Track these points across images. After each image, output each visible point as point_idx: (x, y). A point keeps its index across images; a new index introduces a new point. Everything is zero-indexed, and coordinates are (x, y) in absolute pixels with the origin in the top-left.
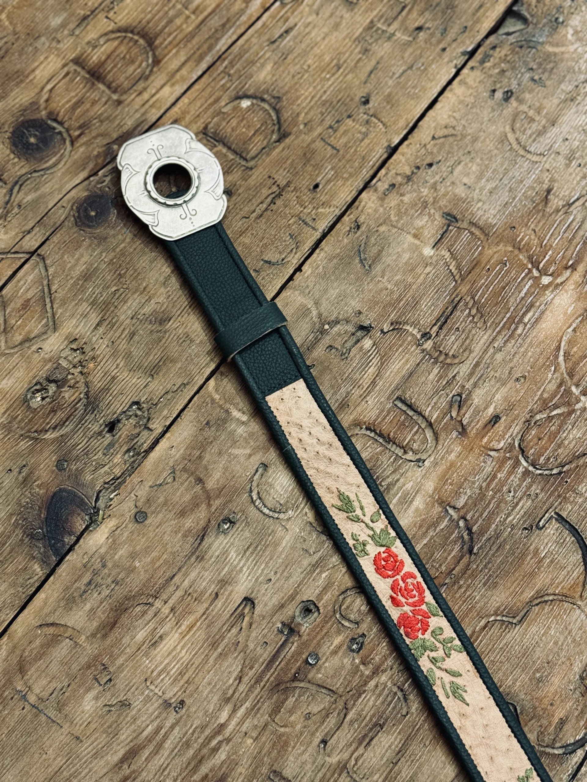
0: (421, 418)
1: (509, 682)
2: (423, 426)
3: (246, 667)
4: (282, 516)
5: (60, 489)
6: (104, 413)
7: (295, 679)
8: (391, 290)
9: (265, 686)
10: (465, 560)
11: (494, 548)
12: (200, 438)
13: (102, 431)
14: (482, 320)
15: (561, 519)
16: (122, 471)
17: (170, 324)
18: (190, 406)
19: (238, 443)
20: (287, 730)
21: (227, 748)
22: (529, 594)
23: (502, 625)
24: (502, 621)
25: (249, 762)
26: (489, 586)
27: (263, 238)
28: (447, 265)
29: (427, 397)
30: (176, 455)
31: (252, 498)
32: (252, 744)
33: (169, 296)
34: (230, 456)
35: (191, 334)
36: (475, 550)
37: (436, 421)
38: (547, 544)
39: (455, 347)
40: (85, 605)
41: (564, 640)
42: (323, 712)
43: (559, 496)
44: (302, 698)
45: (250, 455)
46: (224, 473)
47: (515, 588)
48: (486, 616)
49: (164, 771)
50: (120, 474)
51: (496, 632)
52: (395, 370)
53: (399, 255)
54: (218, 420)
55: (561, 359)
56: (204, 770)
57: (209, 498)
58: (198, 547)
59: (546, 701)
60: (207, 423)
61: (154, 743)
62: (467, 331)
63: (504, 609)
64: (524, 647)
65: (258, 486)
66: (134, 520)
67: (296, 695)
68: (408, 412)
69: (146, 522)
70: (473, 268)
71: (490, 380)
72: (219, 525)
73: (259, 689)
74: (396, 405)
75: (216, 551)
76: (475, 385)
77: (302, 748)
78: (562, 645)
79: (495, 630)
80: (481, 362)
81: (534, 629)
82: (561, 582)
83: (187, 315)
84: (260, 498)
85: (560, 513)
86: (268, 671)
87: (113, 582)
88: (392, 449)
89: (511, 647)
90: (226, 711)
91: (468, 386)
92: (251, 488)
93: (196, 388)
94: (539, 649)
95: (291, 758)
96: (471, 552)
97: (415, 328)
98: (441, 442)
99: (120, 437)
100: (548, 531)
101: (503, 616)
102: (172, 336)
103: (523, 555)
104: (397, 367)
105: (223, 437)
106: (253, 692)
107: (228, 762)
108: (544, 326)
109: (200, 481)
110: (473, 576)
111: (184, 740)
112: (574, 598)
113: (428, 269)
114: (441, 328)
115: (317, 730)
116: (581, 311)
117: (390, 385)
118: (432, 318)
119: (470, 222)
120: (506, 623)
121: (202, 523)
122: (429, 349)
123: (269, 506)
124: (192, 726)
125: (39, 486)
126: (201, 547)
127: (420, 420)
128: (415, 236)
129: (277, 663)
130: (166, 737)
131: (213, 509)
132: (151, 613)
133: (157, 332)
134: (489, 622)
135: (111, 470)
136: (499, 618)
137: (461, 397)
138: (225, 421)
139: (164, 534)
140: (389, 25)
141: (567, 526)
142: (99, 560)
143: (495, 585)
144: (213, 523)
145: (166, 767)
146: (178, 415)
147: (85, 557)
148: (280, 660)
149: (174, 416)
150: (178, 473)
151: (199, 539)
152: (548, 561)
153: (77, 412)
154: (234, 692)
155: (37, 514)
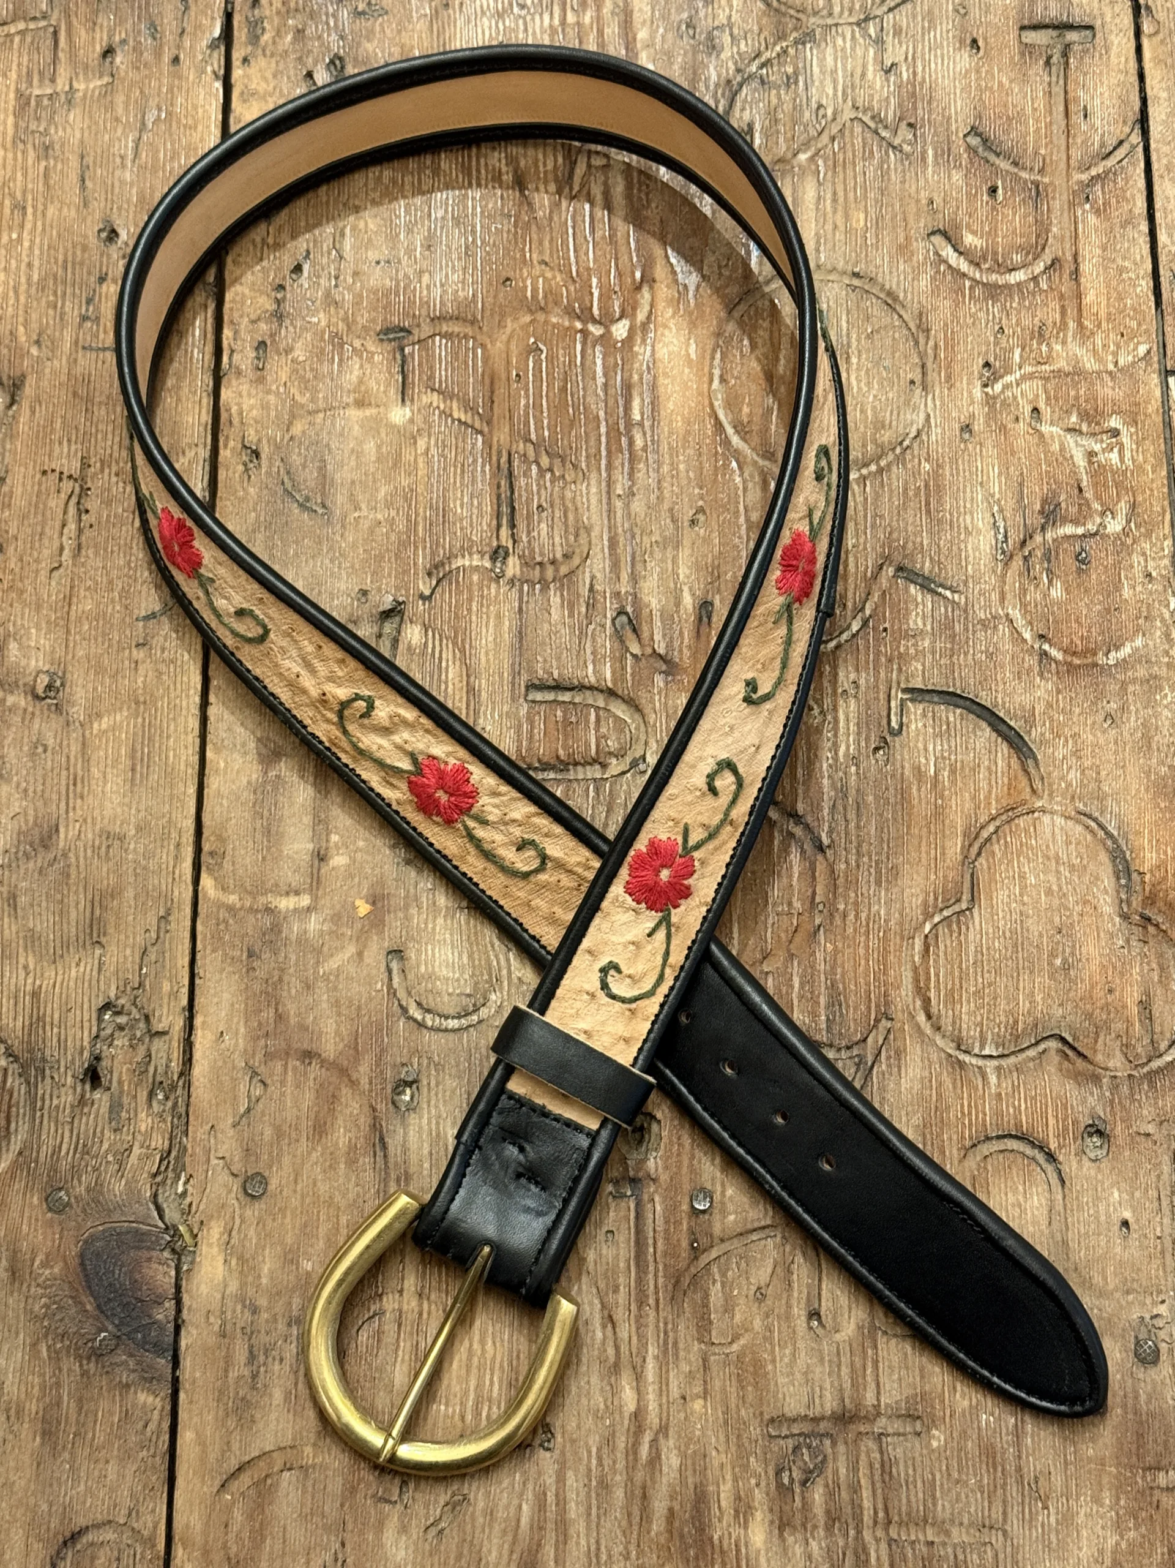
0: (588, 693)
1: (1024, 1005)
2: (601, 703)
3: (607, 1294)
4: (484, 1012)
5: (86, 1242)
6: (63, 1064)
7: (696, 1252)
8: (386, 520)
9: (657, 1301)
10: (821, 867)
11: (852, 815)
12: (257, 987)
13: (83, 1096)
14: (569, 466)
15: (917, 694)
16: (167, 1136)
17: (62, 835)
18: (199, 946)
19: (325, 949)
20: (742, 1342)
21: (671, 1443)
22: (955, 847)
23: (950, 926)
24: (946, 918)
25: (722, 1438)
26: (887, 881)
27: (111, 582)
28: (446, 414)
29: (574, 652)
30: (236, 1045)
31: (415, 1020)
32: (705, 1406)
33: (26, 790)
34: (328, 980)
35: (110, 828)
36: (826, 841)
37: (614, 681)
38: (926, 749)
39: (557, 540)
40: (271, 1395)
41: (1058, 879)
42: (779, 1270)
43: (890, 660)
44: (730, 1273)
45: (360, 954)
46: (339, 1014)
47: (928, 853)
48: (916, 929)
49: (597, 1556)
50: (167, 1143)
51: (948, 943)
52: (491, 646)
53: (358, 454)
54: (264, 934)
55: (735, 440)
56: (660, 1506)
57: (343, 1072)
58: (386, 1163)
59: (1099, 993)
60: (251, 954)
61: (550, 1526)
62: (557, 501)
63: (936, 899)
64: (1008, 934)
65: (409, 993)
66: (249, 1199)
67: (717, 1277)
68: (560, 698)
69: (269, 1188)
70: (492, 392)
71: (651, 553)
72: (393, 1103)
73: (652, 1314)
74: (533, 702)
75: (421, 1148)
76: (634, 579)
77: (787, 1352)
78: (1060, 889)
79: (946, 942)
80: (616, 534)
81: (1001, 896)
82: (990, 792)
83: (79, 801)
84: (428, 1011)
85: (910, 686)
86: (646, 1273)
87: (289, 1325)
88: (581, 777)
89: (988, 949)
90: (627, 1387)
91: (624, 587)
92: (401, 1006)
93: (188, 911)
94: (1030, 921)
95: (782, 1380)
96: (821, 848)
97: (470, 554)
98: (647, 710)
99: (120, 1082)
100: (913, 727)
101: (942, 910)
102: (82, 854)
103: (904, 795)
104: (490, 639)
105: (293, 957)
106: (647, 1326)
107: (689, 1462)
108: (671, 406)
109: (308, 1056)
110: (852, 883)
111: (594, 1483)
112: (1024, 803)
113: (422, 444)
114: (512, 526)
115: (789, 1306)
116: (710, 343)
117: (501, 676)
118: (486, 519)
119: (432, 320)
120: (954, 918)
121: (364, 1121)
122: (518, 573)
123: (452, 1012)
124: (589, 1452)
125: (45, 1265)
126: (391, 1160)
127: (589, 698)
128: (360, 404)
129: (651, 1250)
130: (561, 1502)
131: (364, 1082)
132: (390, 1328)
133: (51, 865)
134: (926, 936)
135: (148, 1147)
136: (937, 919)
137: (627, 614)
138: (276, 928)
139: (315, 1184)
140: (53, 80)
141: (936, 699)
142: (239, 1307)
143: (895, 871)
144: (381, 1107)
145: (598, 1549)
146: (192, 976)
147: (212, 1319)
148: (651, 1241)
149: (186, 981)
150: (262, 1069)
151: (378, 1149)
152: (946, 774)
153: (15, 1094)
154: (617, 1348)
155: (78, 1313)
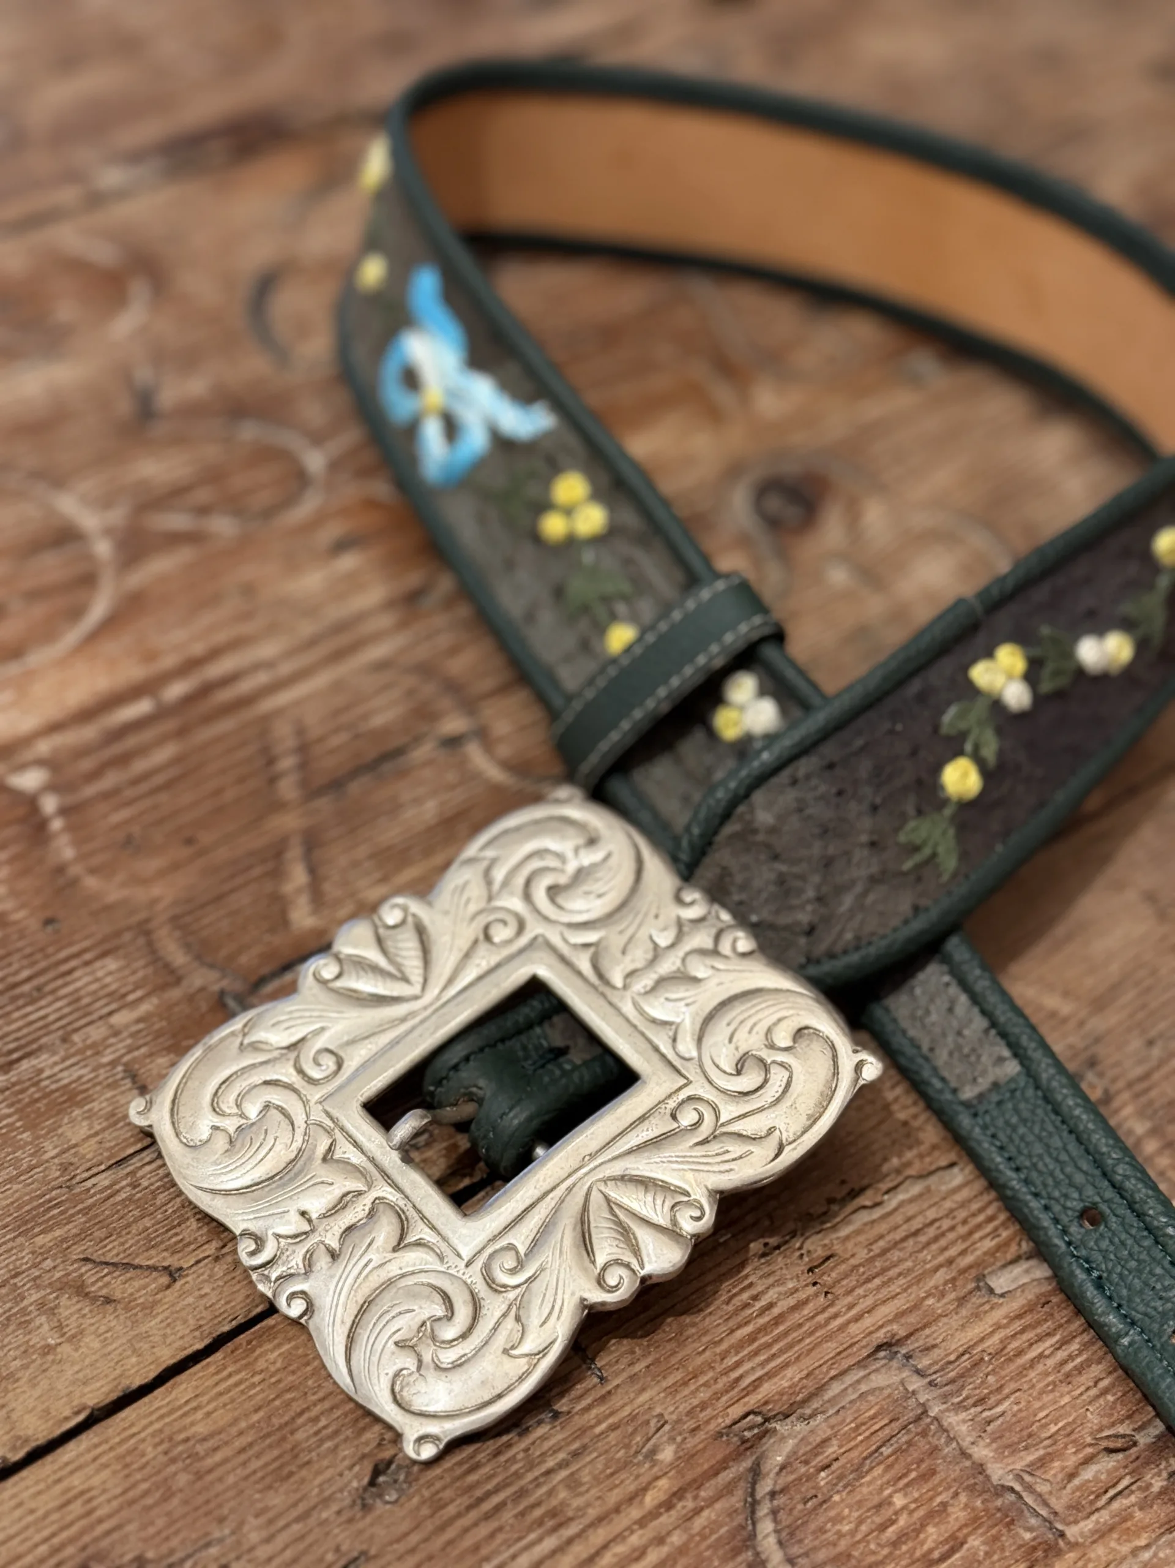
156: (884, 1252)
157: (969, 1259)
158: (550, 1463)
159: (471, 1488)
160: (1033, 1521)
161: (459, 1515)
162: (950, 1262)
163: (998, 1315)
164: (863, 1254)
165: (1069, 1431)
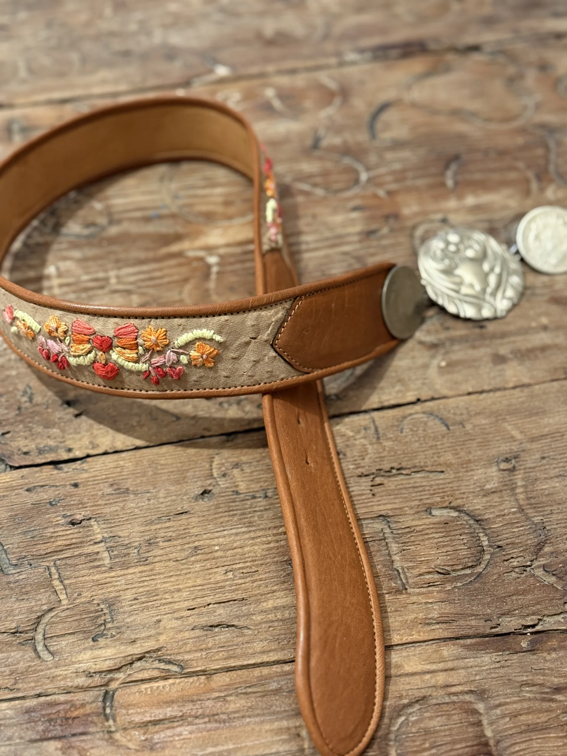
76: (349, 235)
81: (456, 103)
116: (211, 225)
140: (97, 553)
156: (401, 489)
157: (429, 501)
158: (257, 509)
159: (230, 507)
160: (399, 582)
161: (222, 512)
162: (421, 500)
163: (427, 521)
164: (393, 487)
165: (428, 561)
